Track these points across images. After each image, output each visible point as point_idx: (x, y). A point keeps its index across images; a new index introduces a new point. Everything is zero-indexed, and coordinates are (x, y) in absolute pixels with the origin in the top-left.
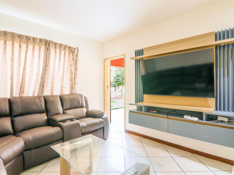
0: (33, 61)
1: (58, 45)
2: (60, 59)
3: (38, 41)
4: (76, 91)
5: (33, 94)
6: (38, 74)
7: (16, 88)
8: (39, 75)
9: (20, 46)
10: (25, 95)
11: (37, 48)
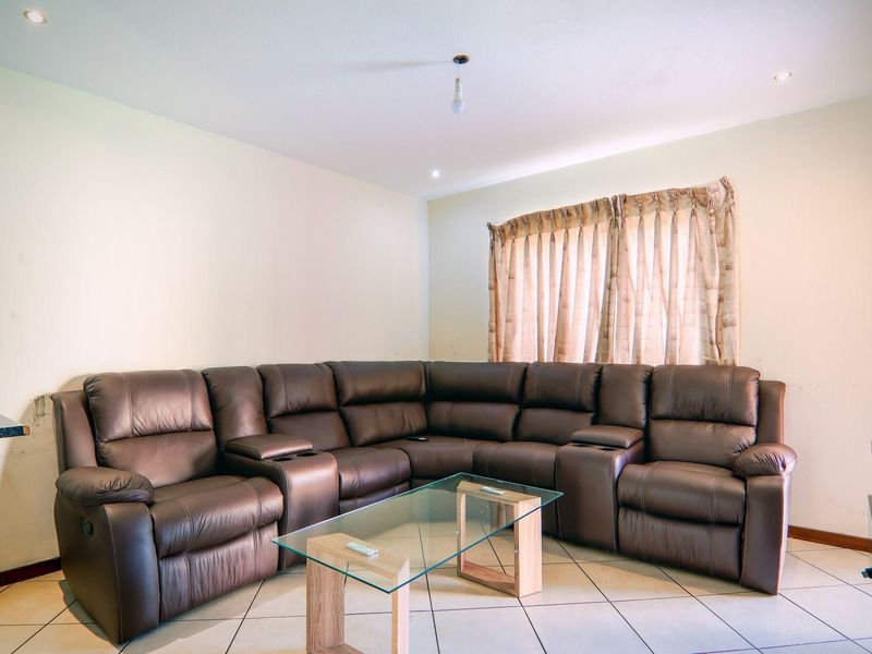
0: (580, 270)
1: (646, 200)
2: (657, 245)
3: (589, 211)
4: (732, 354)
5: (586, 358)
6: (593, 303)
7: (549, 342)
8: (598, 306)
9: (553, 239)
10: (567, 359)
11: (589, 230)
